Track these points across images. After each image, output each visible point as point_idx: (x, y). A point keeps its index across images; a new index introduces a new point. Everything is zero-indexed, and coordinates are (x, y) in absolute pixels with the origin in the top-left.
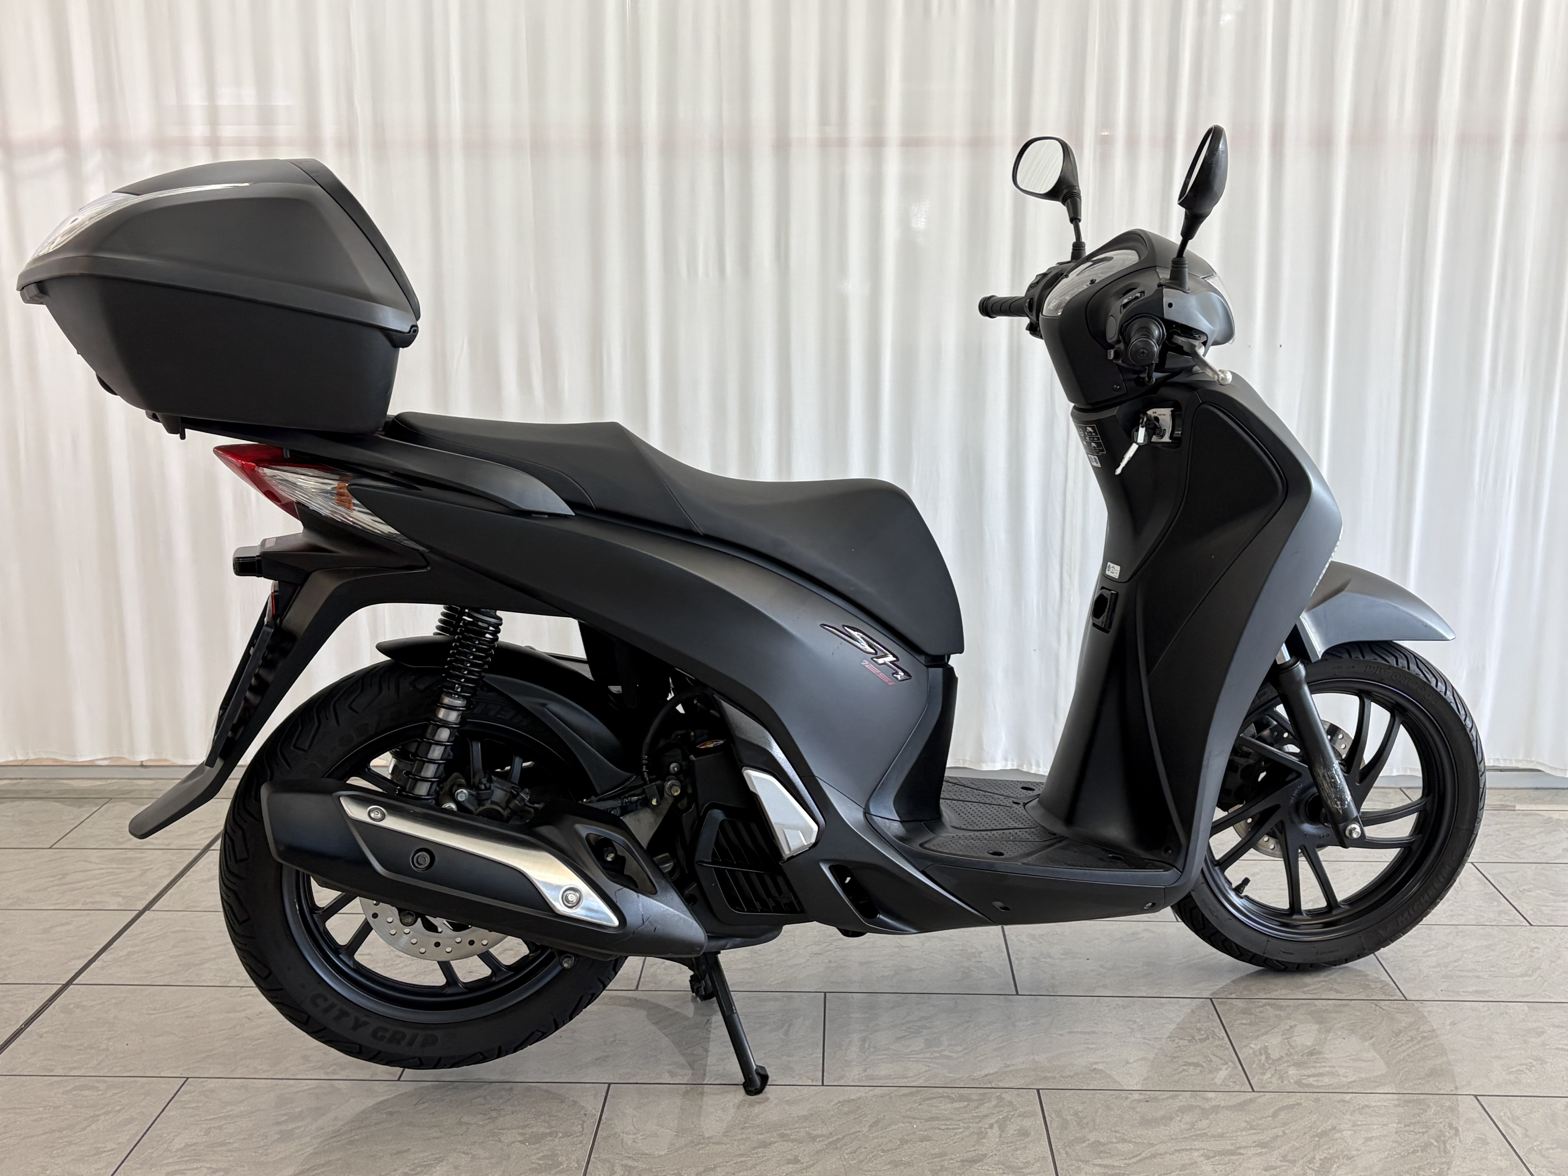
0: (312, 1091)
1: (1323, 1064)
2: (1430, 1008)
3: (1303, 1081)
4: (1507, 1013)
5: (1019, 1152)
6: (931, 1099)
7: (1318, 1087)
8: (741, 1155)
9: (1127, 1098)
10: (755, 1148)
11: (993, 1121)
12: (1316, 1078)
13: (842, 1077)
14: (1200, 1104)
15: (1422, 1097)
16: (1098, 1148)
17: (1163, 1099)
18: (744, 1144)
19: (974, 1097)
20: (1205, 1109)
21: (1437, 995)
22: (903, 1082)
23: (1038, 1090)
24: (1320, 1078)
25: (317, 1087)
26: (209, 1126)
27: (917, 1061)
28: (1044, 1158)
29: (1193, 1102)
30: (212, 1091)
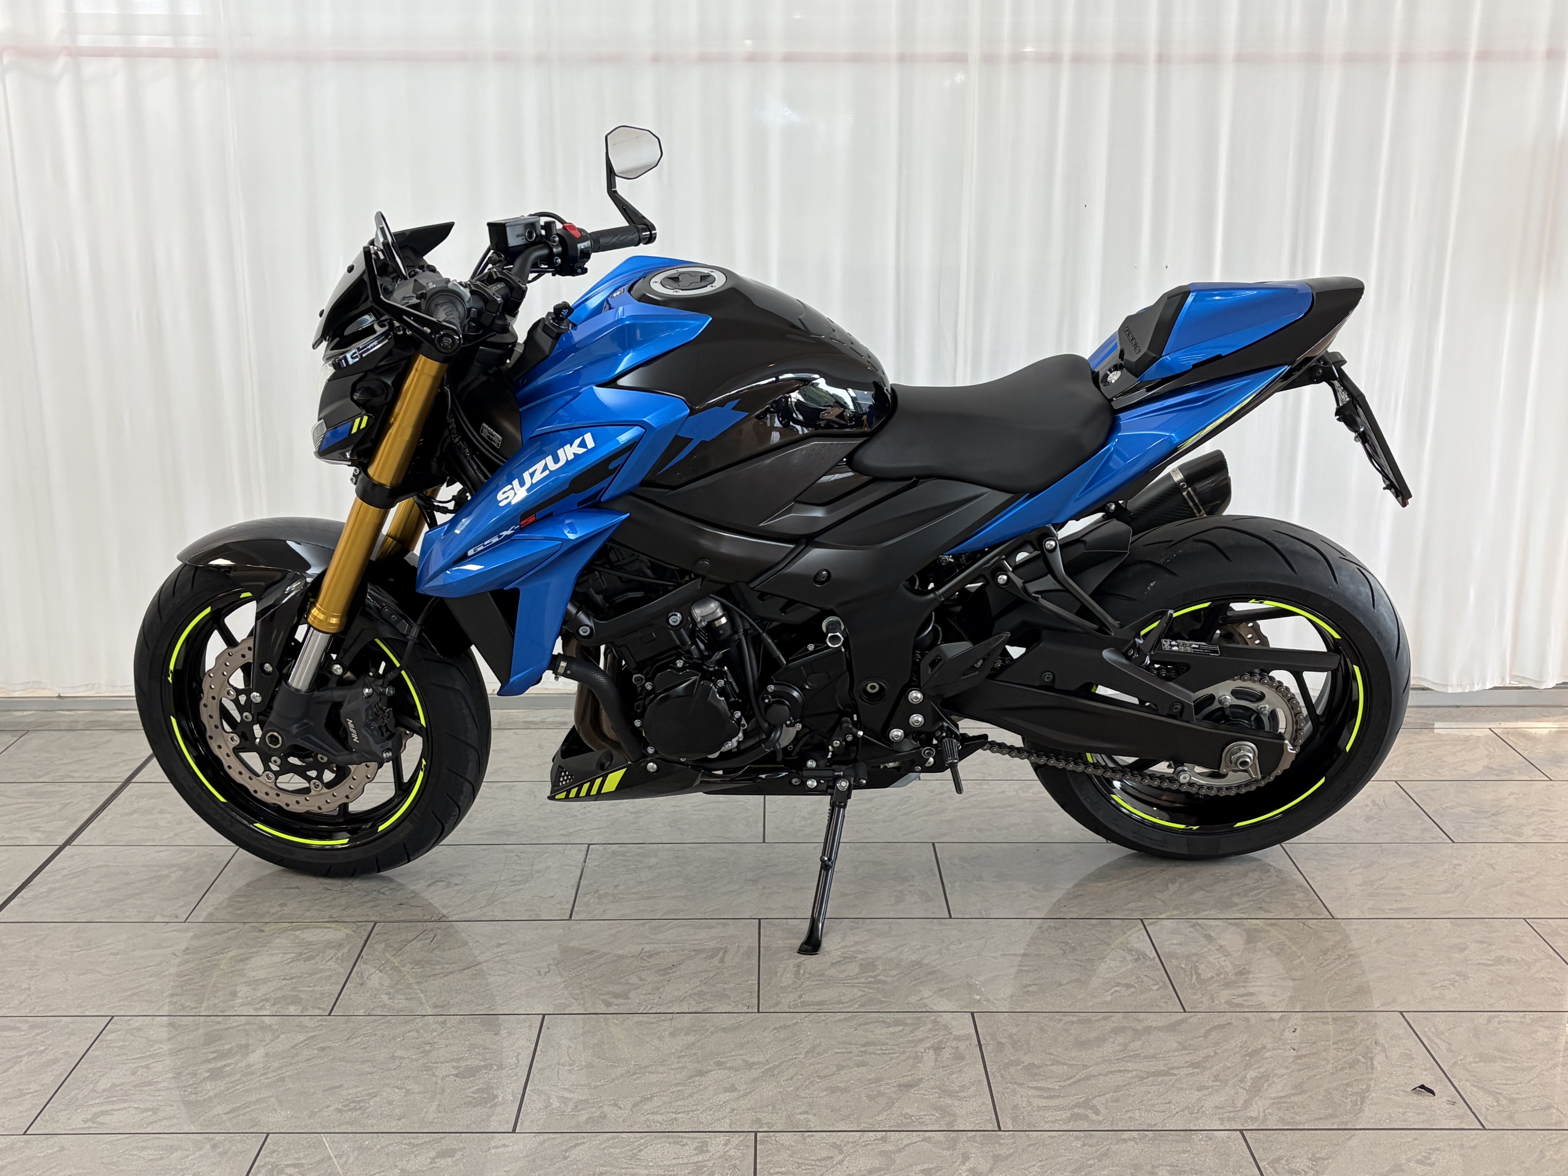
0: (242, 1027)
1: (1253, 984)
2: (1356, 927)
3: (1234, 1001)
4: (1430, 929)
5: (954, 1076)
6: (867, 1024)
7: (1248, 1007)
8: (677, 1085)
9: (1060, 1020)
10: (691, 1077)
11: (928, 1045)
12: (1246, 998)
13: (777, 1004)
14: (1132, 1025)
15: (1350, 1014)
16: (1031, 1070)
17: (1097, 1021)
18: (681, 1073)
19: (909, 1021)
20: (1138, 1030)
21: (1363, 913)
22: (837, 1008)
23: (972, 1014)
24: (1250, 998)
25: (246, 1024)
26: (136, 1065)
27: (853, 986)
28: (980, 1081)
29: (1125, 1023)
30: (139, 1029)
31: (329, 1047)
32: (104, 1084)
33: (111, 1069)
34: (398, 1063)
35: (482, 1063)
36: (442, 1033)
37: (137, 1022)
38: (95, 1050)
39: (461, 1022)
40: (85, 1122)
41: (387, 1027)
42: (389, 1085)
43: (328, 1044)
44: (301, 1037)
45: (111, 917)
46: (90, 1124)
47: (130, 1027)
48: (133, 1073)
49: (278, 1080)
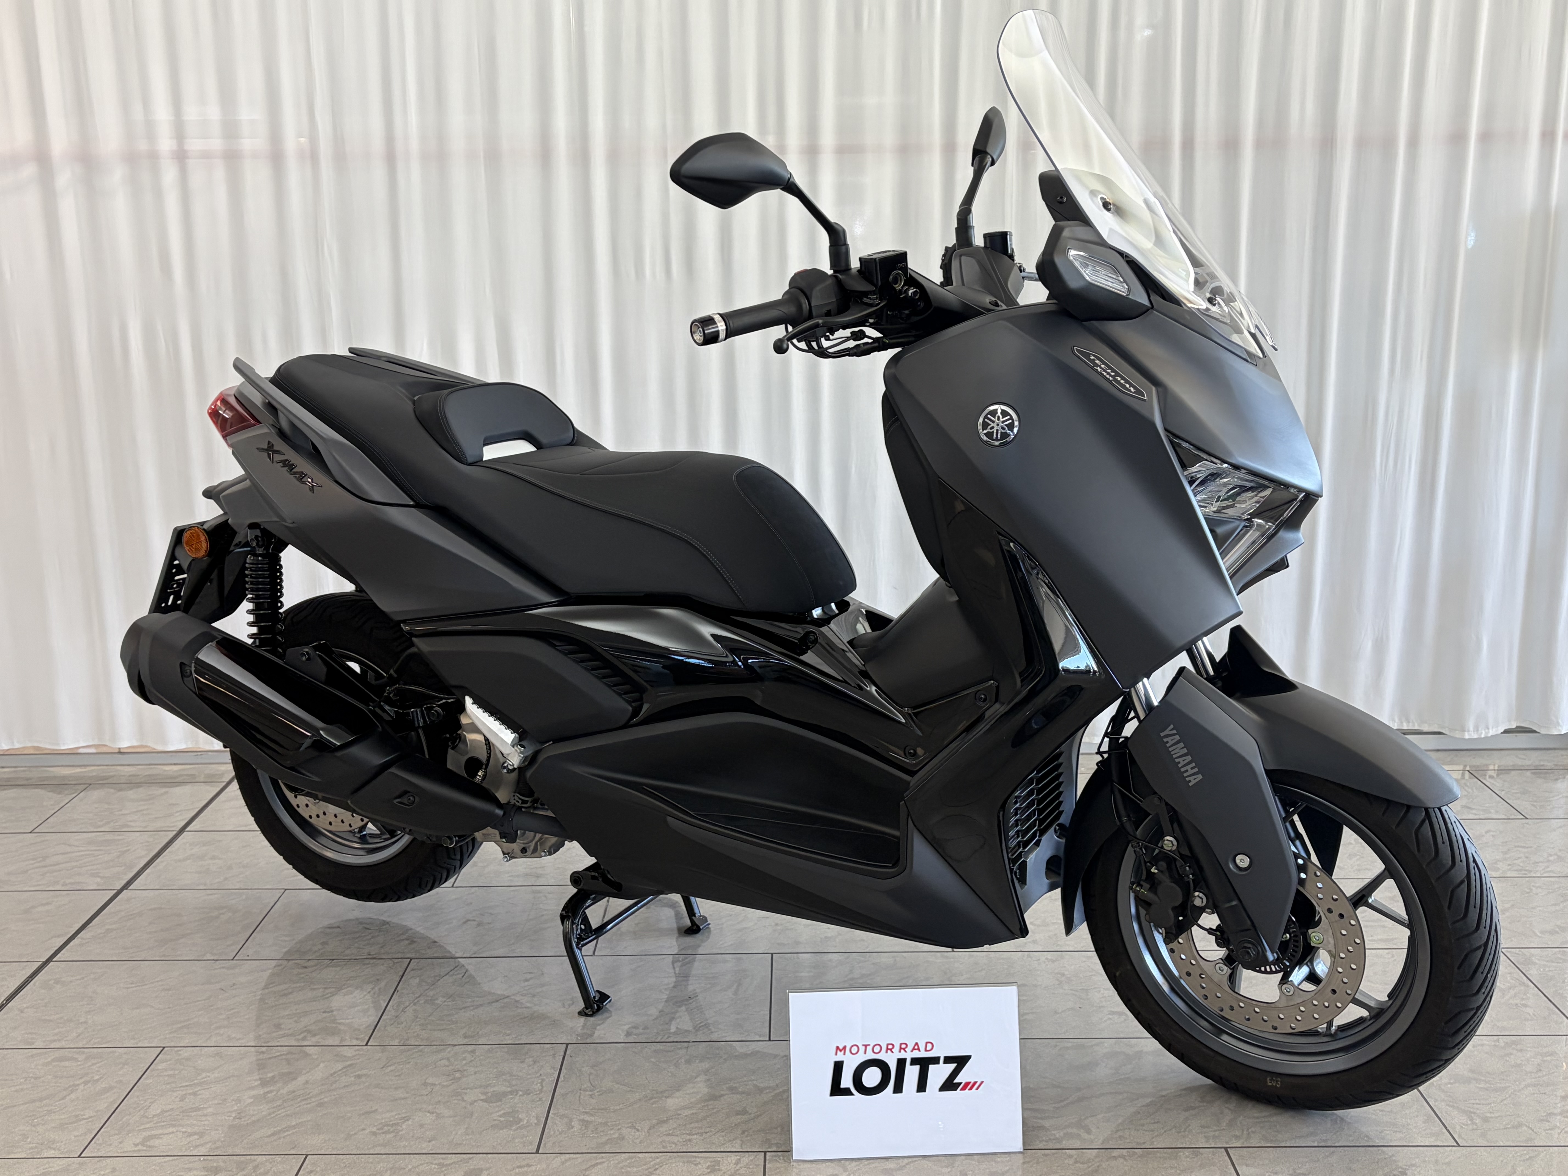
0: (284, 1057)
25: (288, 1054)
26: (184, 1092)
30: (188, 1059)
31: (365, 1075)
32: (155, 1109)
33: (161, 1096)
34: (429, 1089)
35: (509, 1089)
36: (472, 1061)
37: (186, 1053)
38: (146, 1079)
39: (489, 1051)
40: (136, 1145)
41: (420, 1055)
42: (420, 1110)
43: (365, 1072)
44: (339, 1066)
45: (164, 956)
46: (140, 1147)
47: (180, 1057)
48: (182, 1100)
49: (317, 1106)
